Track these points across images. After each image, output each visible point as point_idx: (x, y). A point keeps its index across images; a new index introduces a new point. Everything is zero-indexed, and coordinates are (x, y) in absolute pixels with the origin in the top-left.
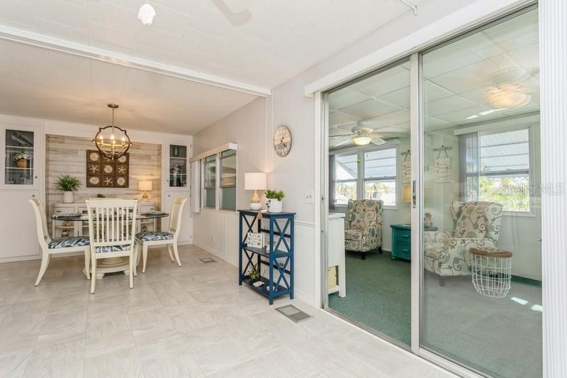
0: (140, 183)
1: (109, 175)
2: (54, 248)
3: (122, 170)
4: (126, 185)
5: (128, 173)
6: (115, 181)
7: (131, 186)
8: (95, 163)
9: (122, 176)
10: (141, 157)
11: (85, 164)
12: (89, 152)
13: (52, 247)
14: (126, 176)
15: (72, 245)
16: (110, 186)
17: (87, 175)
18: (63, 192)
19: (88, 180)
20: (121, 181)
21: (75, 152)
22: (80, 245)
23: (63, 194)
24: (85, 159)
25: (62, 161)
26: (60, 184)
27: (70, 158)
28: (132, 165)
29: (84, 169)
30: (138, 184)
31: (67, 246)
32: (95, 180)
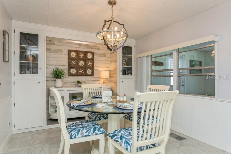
0: (101, 73)
1: (82, 68)
2: (75, 138)
3: (89, 64)
4: (92, 75)
5: (93, 66)
6: (86, 71)
7: (95, 75)
8: (73, 59)
9: (90, 68)
10: (100, 55)
11: (67, 60)
12: (70, 51)
13: (73, 137)
14: (92, 68)
15: (90, 134)
16: (82, 75)
17: (69, 67)
18: (55, 79)
19: (69, 70)
20: (89, 72)
21: (61, 51)
22: (97, 134)
23: (55, 81)
24: (67, 56)
25: (54, 57)
26: (54, 73)
27: (58, 55)
28: (95, 60)
29: (66, 63)
30: (100, 74)
31: (86, 136)
32: (73, 71)
